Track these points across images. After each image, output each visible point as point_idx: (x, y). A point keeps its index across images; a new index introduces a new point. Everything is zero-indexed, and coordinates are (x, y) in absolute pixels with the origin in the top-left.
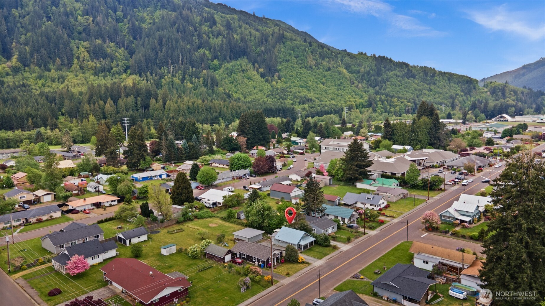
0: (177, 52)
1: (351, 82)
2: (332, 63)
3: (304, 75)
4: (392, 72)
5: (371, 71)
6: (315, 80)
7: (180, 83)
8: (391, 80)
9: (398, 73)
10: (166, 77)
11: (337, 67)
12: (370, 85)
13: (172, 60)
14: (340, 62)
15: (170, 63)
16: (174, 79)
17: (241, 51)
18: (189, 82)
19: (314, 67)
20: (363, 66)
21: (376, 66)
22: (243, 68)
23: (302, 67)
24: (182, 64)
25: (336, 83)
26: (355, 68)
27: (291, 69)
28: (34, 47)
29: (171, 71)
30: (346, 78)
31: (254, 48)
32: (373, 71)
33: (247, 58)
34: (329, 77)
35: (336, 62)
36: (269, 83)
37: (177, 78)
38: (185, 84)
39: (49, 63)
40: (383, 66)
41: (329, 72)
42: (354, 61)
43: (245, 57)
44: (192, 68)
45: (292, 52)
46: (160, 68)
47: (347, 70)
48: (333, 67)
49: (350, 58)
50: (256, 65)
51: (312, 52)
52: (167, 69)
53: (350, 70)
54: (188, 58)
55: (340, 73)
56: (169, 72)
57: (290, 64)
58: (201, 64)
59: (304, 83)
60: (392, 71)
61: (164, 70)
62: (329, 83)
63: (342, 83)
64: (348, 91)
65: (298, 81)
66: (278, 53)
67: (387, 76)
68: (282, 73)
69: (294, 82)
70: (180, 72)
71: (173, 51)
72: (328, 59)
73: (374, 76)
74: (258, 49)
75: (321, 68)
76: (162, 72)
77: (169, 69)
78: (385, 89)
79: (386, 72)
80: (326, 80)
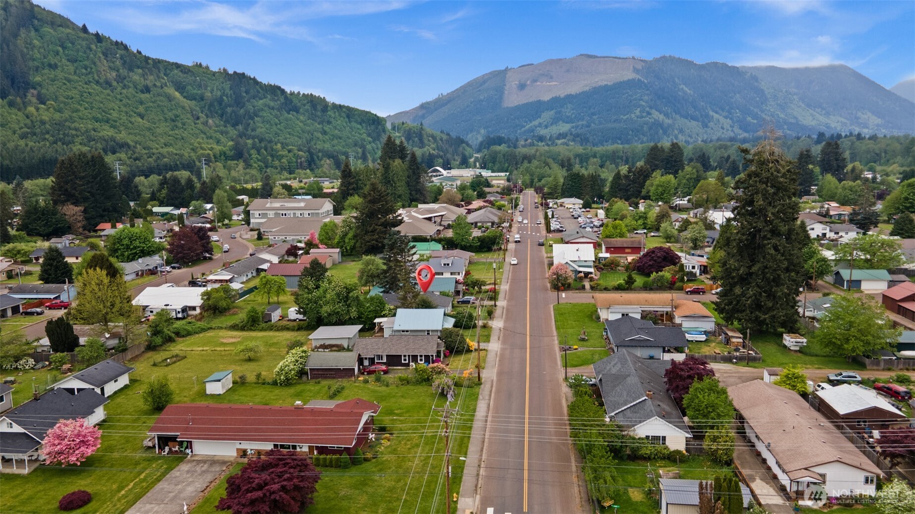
1: (192, 115)
2: (151, 77)
3: (97, 98)
4: (261, 101)
5: (224, 98)
6: (124, 109)
8: (261, 114)
9: (272, 104)
11: (162, 88)
12: (227, 121)
14: (165, 77)
19: (115, 84)
20: (209, 88)
21: (231, 89)
23: (90, 82)
25: (167, 116)
26: (195, 91)
27: (65, 84)
30: (183, 108)
32: (227, 97)
34: (151, 104)
35: (158, 77)
36: (19, 110)
40: (243, 89)
41: (147, 95)
42: (190, 79)
45: (60, 49)
47: (181, 93)
48: (155, 85)
49: (181, 71)
51: (105, 55)
53: (186, 94)
55: (169, 98)
57: (59, 73)
59: (101, 114)
60: (261, 99)
62: (152, 116)
63: (177, 116)
64: (191, 132)
65: (86, 109)
66: (27, 48)
67: (254, 107)
68: (44, 91)
69: (77, 111)
72: (140, 71)
73: (230, 106)
75: (129, 87)
78: (253, 130)
79: (252, 100)
80: (146, 110)
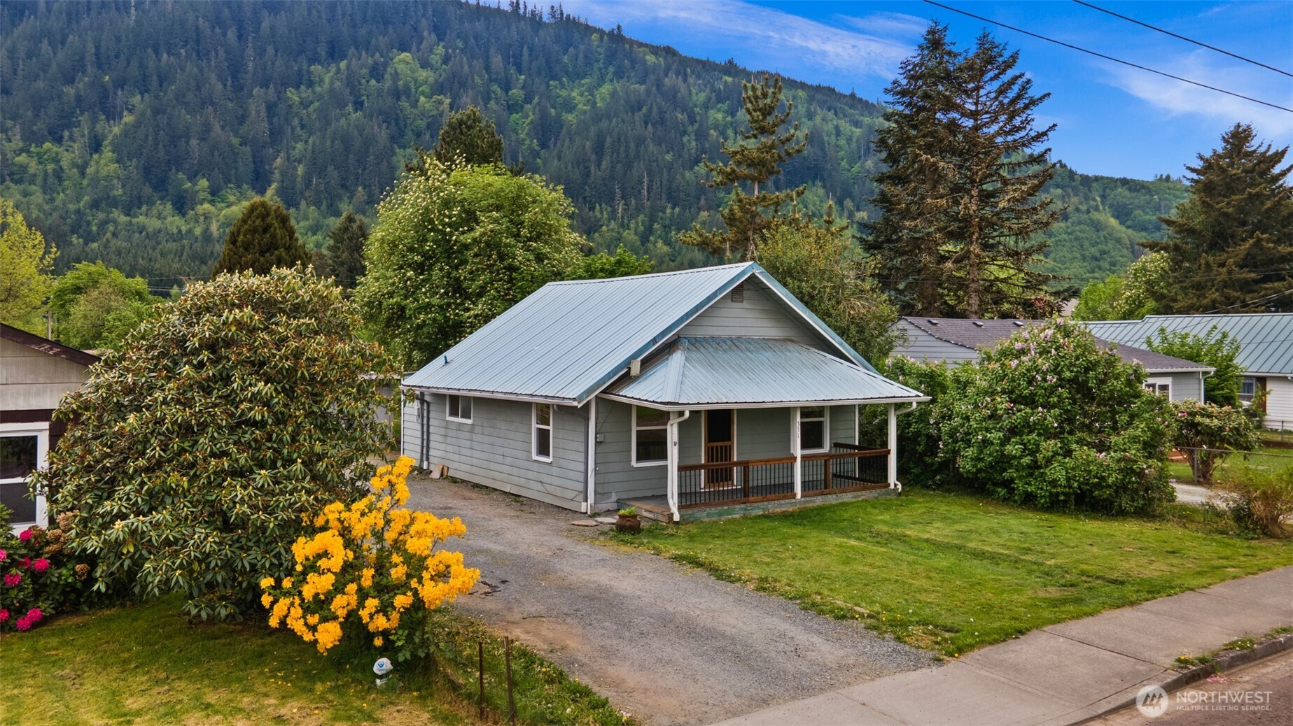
0: (639, 169)
1: (1133, 252)
2: (1074, 200)
7: (638, 243)
10: (604, 228)
11: (1088, 212)
13: (623, 189)
14: (1098, 199)
15: (618, 196)
16: (625, 234)
17: (809, 168)
18: (660, 241)
22: (811, 207)
24: (648, 200)
25: (1087, 253)
26: (1148, 217)
28: (315, 164)
29: (620, 215)
30: (1118, 241)
31: (844, 164)
33: (824, 187)
34: (1065, 236)
35: (1087, 198)
37: (632, 232)
38: (651, 246)
39: (340, 199)
42: (1142, 198)
43: (819, 183)
44: (673, 208)
46: (592, 209)
47: (1122, 223)
48: (1077, 210)
49: (1130, 189)
50: (848, 203)
52: (609, 209)
53: (1129, 223)
54: (665, 182)
55: (1097, 226)
56: (613, 216)
58: (699, 199)
61: (602, 213)
62: (1064, 252)
63: (1103, 252)
70: (641, 217)
71: (629, 166)
74: (857, 167)
76: (595, 217)
77: (614, 211)
